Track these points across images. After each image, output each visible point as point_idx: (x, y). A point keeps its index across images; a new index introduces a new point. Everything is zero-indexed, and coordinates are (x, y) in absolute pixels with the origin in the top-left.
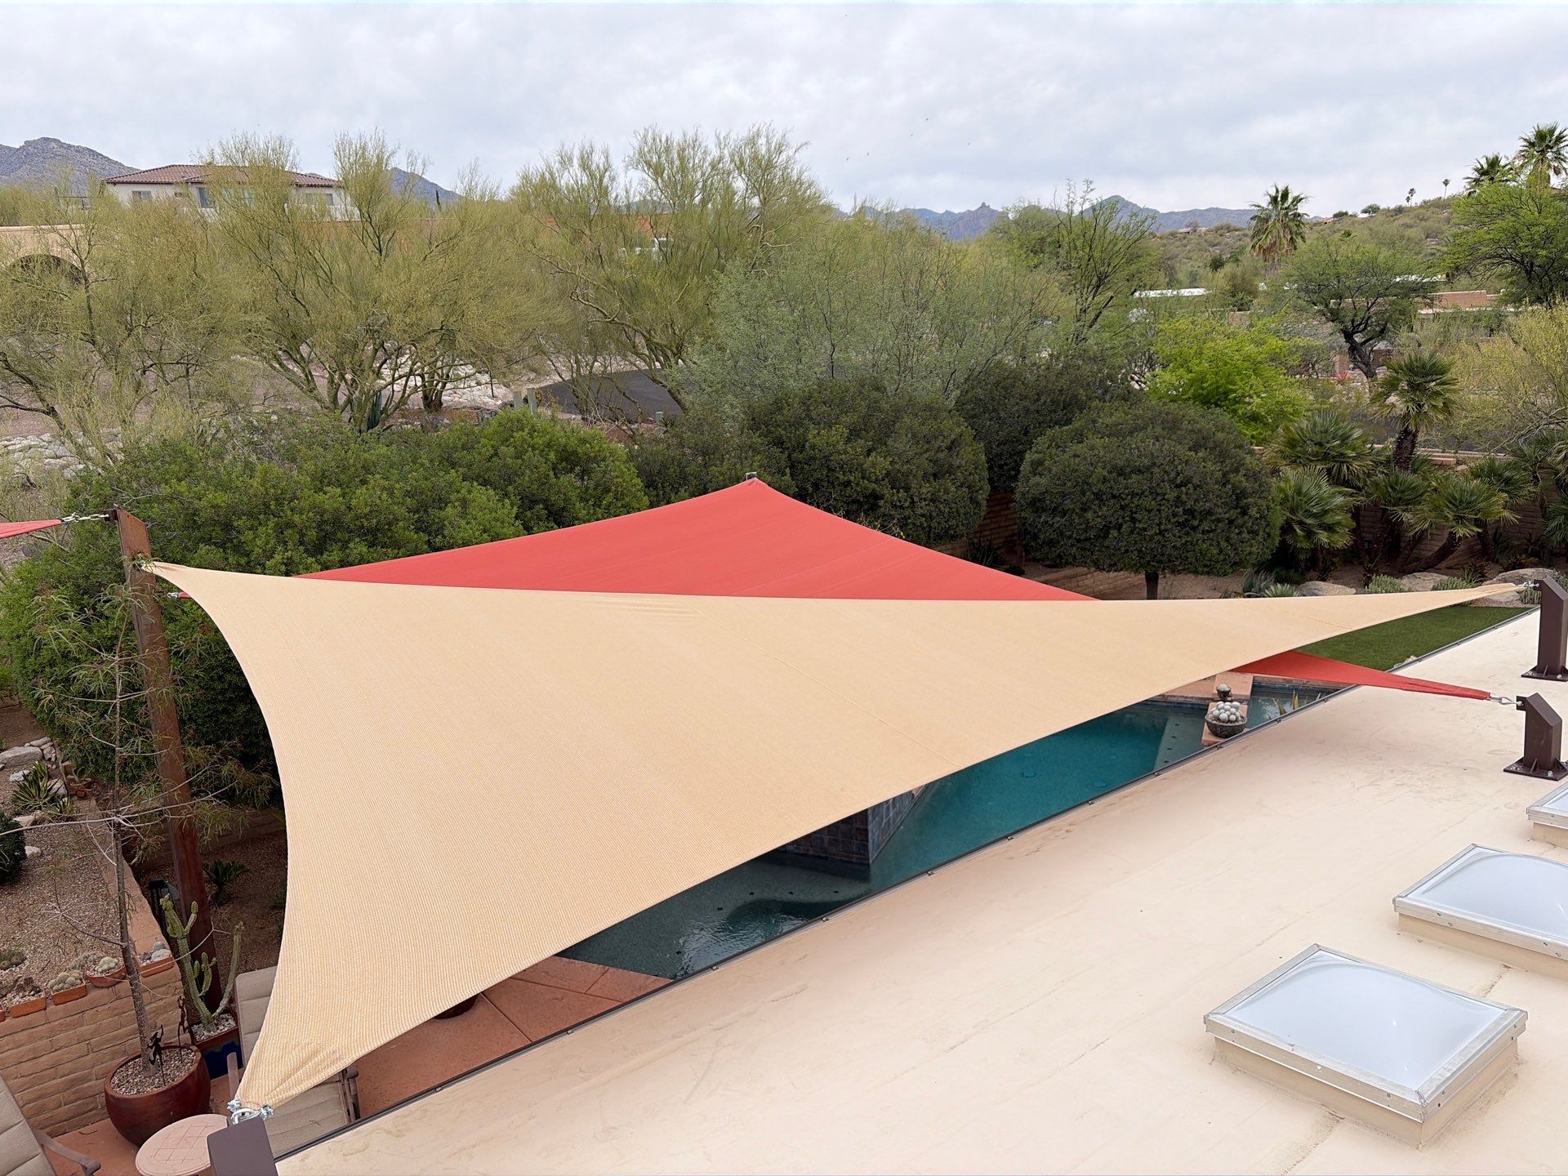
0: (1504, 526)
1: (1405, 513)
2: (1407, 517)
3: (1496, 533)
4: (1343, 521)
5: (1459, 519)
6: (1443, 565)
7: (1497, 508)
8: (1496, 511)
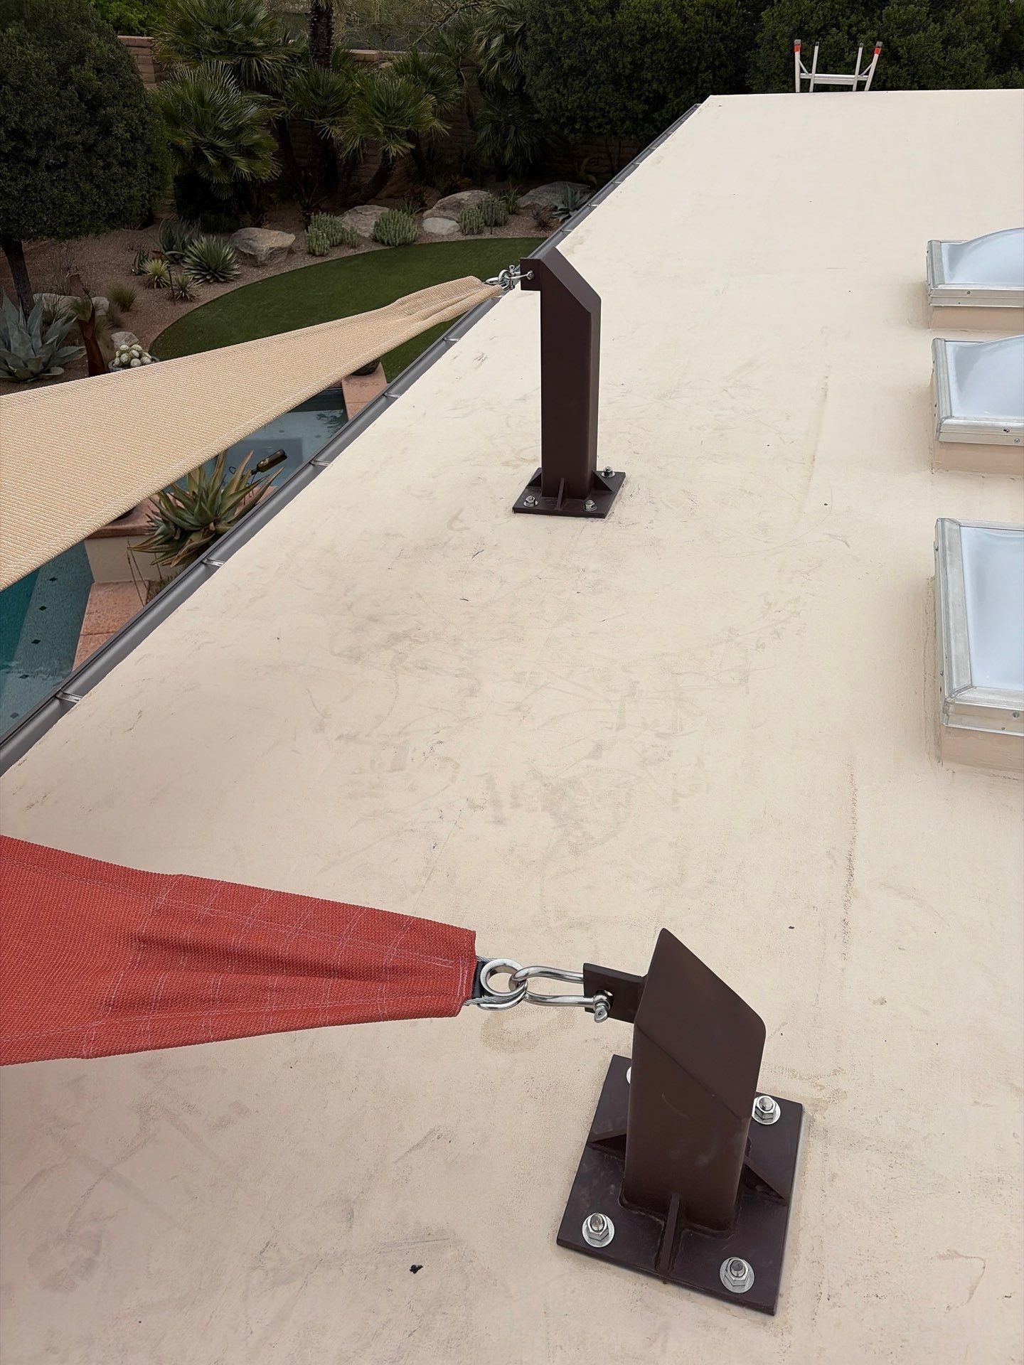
0: (436, 140)
1: (333, 128)
2: (336, 132)
3: (429, 149)
4: (262, 141)
5: (390, 131)
6: (383, 193)
7: (427, 116)
8: (426, 120)
